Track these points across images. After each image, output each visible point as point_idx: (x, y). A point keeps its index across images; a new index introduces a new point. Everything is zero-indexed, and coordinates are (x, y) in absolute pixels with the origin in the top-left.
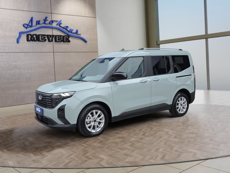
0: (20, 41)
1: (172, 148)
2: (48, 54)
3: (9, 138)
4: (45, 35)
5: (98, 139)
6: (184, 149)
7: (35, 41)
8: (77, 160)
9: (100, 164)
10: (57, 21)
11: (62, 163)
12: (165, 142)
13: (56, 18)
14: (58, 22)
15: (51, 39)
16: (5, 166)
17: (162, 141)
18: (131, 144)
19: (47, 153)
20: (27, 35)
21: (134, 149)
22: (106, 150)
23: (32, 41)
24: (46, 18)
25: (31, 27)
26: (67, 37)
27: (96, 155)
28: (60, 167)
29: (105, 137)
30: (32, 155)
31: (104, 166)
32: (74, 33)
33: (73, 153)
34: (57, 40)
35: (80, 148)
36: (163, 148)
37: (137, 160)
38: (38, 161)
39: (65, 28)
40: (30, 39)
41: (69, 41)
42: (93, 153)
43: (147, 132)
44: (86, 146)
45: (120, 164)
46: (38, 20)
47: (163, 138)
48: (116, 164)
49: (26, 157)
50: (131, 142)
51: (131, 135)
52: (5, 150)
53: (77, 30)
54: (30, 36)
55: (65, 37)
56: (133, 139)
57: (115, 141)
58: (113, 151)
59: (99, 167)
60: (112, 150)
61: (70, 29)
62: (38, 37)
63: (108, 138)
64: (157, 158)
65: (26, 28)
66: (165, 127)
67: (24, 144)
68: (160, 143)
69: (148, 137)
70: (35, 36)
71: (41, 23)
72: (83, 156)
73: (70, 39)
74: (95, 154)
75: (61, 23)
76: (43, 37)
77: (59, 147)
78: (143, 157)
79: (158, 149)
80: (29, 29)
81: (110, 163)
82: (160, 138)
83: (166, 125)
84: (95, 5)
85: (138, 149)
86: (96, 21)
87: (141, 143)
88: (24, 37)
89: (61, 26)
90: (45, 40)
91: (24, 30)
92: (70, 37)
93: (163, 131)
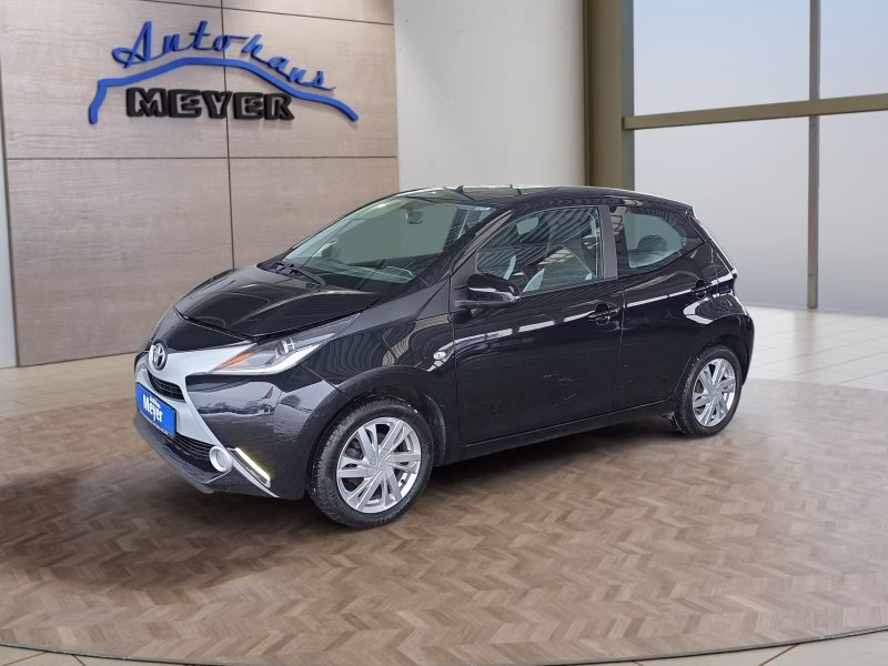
0: (102, 114)
1: (667, 588)
4: (196, 93)
5: (391, 534)
6: (713, 593)
8: (314, 629)
10: (245, 38)
11: (258, 643)
12: (643, 556)
13: (241, 25)
14: (248, 41)
15: (219, 106)
16: (46, 647)
17: (633, 553)
18: (516, 560)
19: (200, 594)
20: (128, 91)
21: (527, 587)
22: (423, 586)
23: (148, 115)
24: (202, 25)
25: (143, 59)
27: (386, 608)
28: (249, 664)
29: (416, 525)
30: (144, 600)
32: (306, 85)
33: (299, 597)
34: (244, 113)
35: (324, 574)
36: (635, 585)
37: (535, 641)
38: (169, 628)
39: (274, 65)
40: (138, 107)
41: (288, 116)
42: (371, 601)
43: (575, 508)
45: (474, 654)
46: (171, 34)
47: (633, 539)
49: (124, 609)
50: (515, 555)
51: (515, 520)
53: (319, 73)
54: (138, 98)
55: (274, 99)
56: (522, 539)
57: (456, 546)
58: (448, 594)
60: (443, 589)
61: (294, 69)
62: (169, 98)
64: (610, 634)
65: (126, 65)
66: (642, 486)
67: (115, 546)
68: (624, 560)
69: (581, 530)
70: (157, 97)
71: (181, 45)
72: (336, 610)
73: (292, 107)
74: (379, 603)
75: (257, 48)
76: (188, 101)
77: (248, 564)
78: (557, 623)
79: (616, 589)
80: (136, 69)
82: (624, 536)
83: (645, 477)
86: (393, 38)
88: (116, 99)
89: (259, 55)
90: (198, 112)
91: (117, 71)
92: (293, 99)
93: (636, 504)
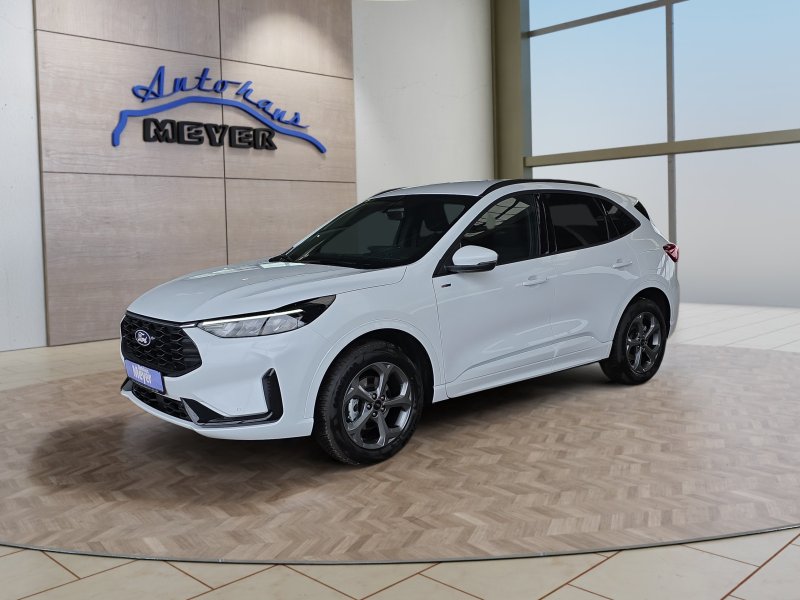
0: (124, 139)
1: (677, 487)
2: (209, 182)
3: (119, 452)
4: (199, 125)
5: (420, 455)
6: (717, 489)
7: (167, 140)
8: (386, 530)
9: (470, 546)
10: (239, 84)
11: (338, 543)
12: (642, 465)
13: (234, 73)
14: (241, 86)
15: (217, 136)
16: (137, 555)
17: (633, 462)
18: (538, 471)
20: (145, 121)
21: (558, 490)
22: (466, 492)
23: (160, 141)
24: (205, 71)
25: (157, 96)
26: (267, 134)
27: (442, 511)
28: (337, 560)
29: (440, 448)
30: (220, 514)
31: (486, 553)
32: (286, 123)
33: (361, 505)
34: (237, 142)
35: (375, 487)
36: (648, 486)
37: (587, 531)
38: (250, 535)
39: (260, 105)
40: (152, 134)
41: (272, 147)
42: (427, 506)
43: (566, 432)
44: (393, 479)
45: (538, 544)
46: (180, 77)
47: (627, 452)
48: (525, 546)
49: (201, 521)
50: (534, 467)
51: (521, 443)
52: (121, 498)
53: (296, 114)
54: (153, 127)
55: (262, 132)
56: (534, 457)
57: (482, 461)
58: (492, 498)
59: (472, 555)
60: (485, 494)
61: (277, 110)
62: (177, 127)
63: (452, 452)
64: (650, 523)
65: (143, 100)
66: (614, 416)
67: (177, 472)
68: (629, 468)
70: (168, 127)
71: (188, 86)
72: (396, 515)
73: (275, 140)
74: (434, 507)
75: (248, 91)
76: (193, 131)
77: (303, 482)
78: (599, 517)
79: (635, 489)
80: (151, 104)
81: (503, 541)
82: (619, 450)
83: (612, 409)
84: (351, 41)
85: (569, 489)
86: (353, 90)
87: (568, 471)
88: (135, 128)
89: (250, 98)
90: (201, 141)
91: (135, 104)
92: (276, 133)
93: (615, 428)
